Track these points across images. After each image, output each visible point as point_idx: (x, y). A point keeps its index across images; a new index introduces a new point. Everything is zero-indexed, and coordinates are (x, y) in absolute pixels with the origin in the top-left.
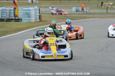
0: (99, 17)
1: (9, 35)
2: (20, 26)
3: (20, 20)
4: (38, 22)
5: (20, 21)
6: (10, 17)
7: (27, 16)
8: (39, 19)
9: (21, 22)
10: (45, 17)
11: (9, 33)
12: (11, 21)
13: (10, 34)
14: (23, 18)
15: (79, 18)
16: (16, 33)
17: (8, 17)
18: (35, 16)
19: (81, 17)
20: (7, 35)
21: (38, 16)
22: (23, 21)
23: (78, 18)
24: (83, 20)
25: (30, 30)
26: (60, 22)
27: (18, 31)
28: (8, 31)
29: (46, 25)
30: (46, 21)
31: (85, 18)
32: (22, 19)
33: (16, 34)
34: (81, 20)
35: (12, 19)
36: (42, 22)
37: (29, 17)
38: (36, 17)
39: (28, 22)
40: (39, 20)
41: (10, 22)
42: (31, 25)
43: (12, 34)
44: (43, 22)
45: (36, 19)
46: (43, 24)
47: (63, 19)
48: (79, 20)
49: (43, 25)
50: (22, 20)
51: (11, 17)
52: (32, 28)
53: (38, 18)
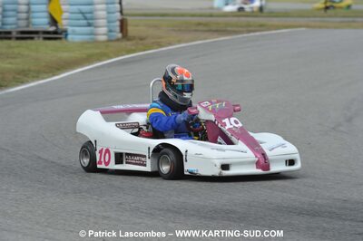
0: (308, 26)
1: (33, 81)
2: (65, 55)
3: (61, 34)
4: (118, 40)
5: (60, 38)
6: (28, 26)
7: (85, 22)
8: (122, 31)
9: (63, 40)
10: (137, 26)
11: (33, 77)
12: (32, 38)
13: (37, 77)
14: (70, 29)
15: (245, 29)
16: (54, 75)
17: (23, 26)
18: (109, 22)
19: (249, 26)
20: (28, 82)
21: (118, 23)
22: (69, 37)
23: (241, 29)
24: (258, 34)
25: (97, 67)
26: (186, 42)
27: (58, 69)
28: (29, 70)
29: (145, 50)
30: (141, 39)
31: (262, 27)
32: (65, 31)
33: (55, 80)
34: (252, 34)
35: (37, 32)
36: (129, 39)
37: (89, 25)
38: (112, 24)
39: (88, 42)
40: (120, 35)
41: (29, 42)
42: (98, 51)
43: (43, 79)
44: (134, 42)
45: (110, 31)
46: (133, 48)
47: (196, 31)
48: (245, 35)
49: (134, 51)
50: (67, 35)
51: (33, 25)
52: (100, 61)
53: (118, 29)
